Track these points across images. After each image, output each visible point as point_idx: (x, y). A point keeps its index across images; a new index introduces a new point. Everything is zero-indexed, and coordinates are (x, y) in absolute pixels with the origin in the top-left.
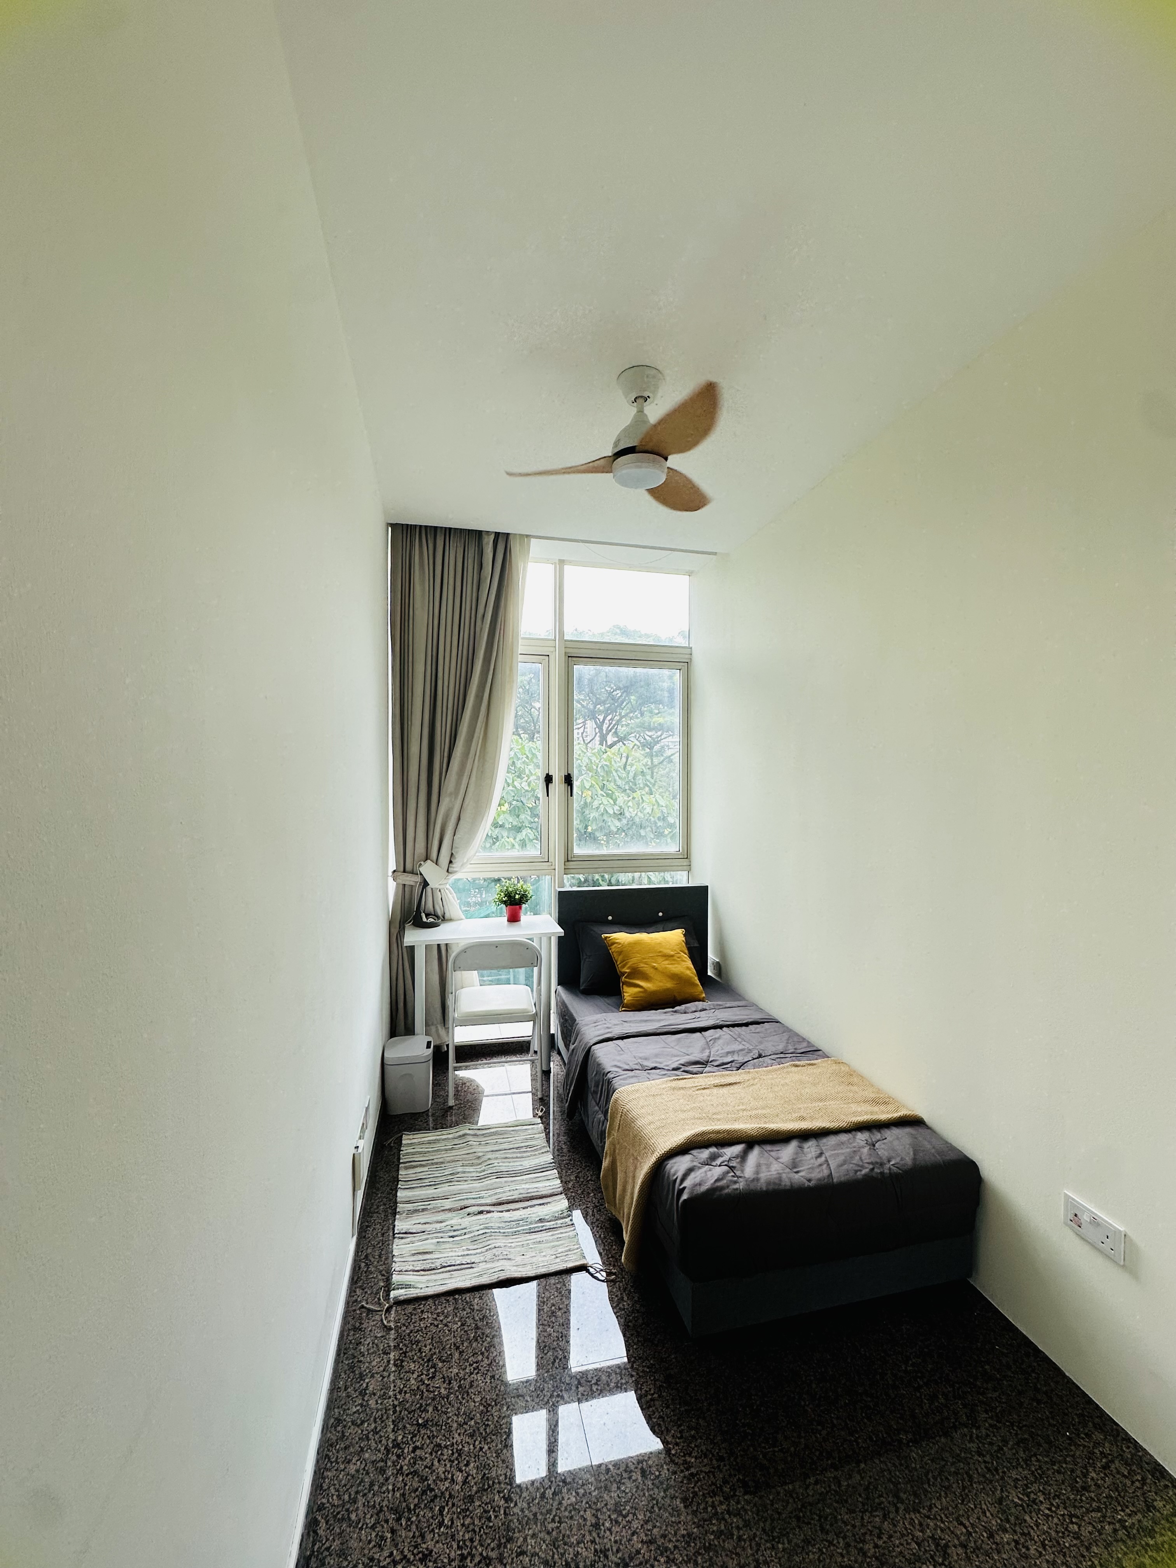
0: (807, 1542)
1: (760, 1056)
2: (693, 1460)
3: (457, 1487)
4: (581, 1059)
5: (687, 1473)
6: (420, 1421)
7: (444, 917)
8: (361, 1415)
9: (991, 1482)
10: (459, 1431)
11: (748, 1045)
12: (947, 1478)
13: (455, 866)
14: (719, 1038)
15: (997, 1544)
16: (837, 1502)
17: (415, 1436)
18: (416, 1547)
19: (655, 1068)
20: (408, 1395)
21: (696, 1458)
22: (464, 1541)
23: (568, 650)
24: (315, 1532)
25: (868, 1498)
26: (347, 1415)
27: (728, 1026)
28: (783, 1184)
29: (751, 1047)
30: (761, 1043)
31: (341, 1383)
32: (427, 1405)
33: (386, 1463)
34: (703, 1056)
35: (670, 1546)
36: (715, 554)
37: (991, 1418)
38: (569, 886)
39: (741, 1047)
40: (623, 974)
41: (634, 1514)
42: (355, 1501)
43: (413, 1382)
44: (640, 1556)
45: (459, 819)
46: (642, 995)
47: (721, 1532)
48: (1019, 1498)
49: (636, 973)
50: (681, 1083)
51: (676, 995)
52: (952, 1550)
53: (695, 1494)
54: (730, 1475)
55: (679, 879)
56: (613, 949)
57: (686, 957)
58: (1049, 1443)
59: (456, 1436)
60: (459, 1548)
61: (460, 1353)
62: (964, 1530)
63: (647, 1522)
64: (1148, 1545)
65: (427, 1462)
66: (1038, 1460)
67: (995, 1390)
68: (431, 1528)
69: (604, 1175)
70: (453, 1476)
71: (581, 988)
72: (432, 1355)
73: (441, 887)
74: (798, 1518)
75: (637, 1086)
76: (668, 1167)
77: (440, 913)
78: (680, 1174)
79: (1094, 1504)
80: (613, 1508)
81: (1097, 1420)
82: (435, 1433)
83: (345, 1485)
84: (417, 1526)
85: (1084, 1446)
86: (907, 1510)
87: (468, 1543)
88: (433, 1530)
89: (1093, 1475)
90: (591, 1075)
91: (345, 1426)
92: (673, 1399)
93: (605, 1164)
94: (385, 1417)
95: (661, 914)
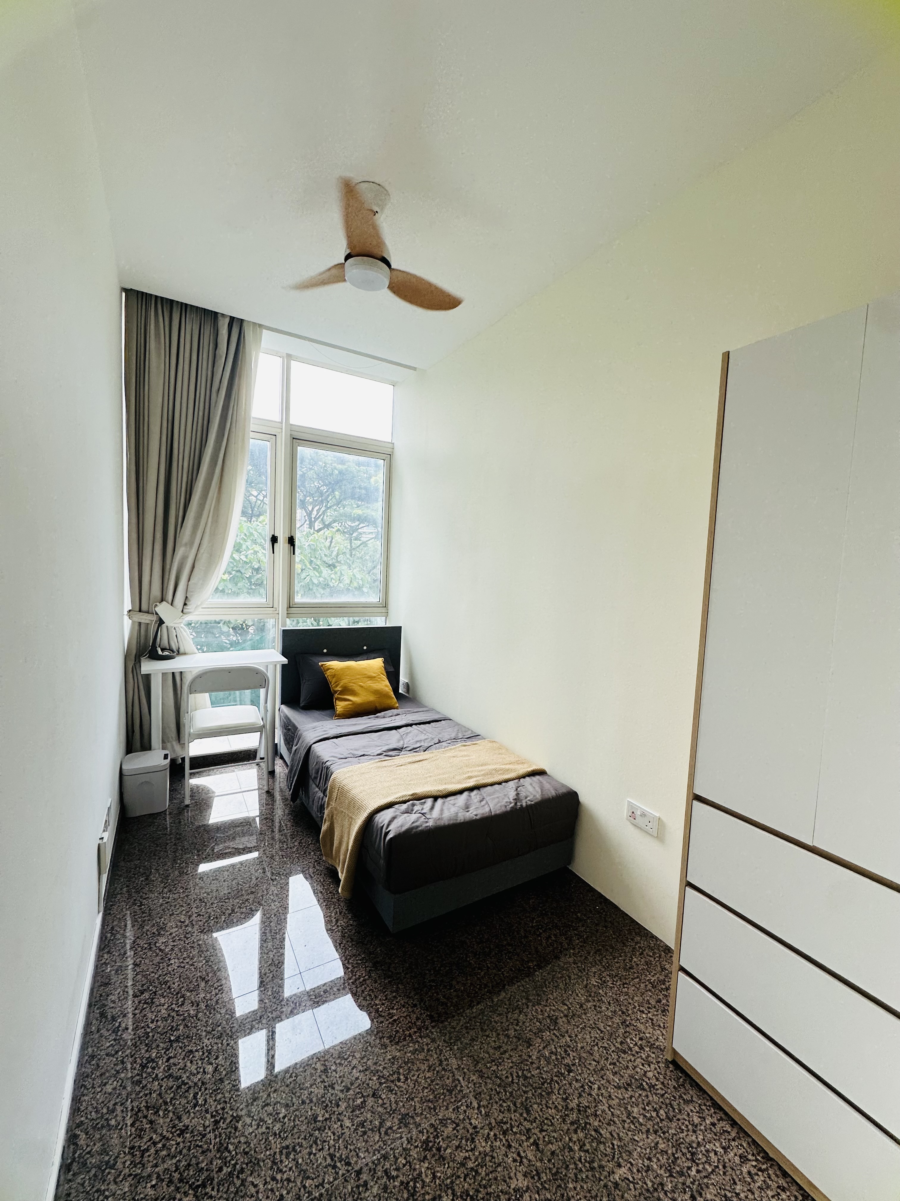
0: (473, 1040)
1: (439, 742)
2: (395, 1011)
3: (209, 1076)
4: (303, 756)
5: (391, 1020)
6: (172, 1038)
7: (178, 652)
8: (115, 1047)
9: (581, 977)
10: (208, 1037)
11: (431, 736)
12: (556, 981)
13: (190, 608)
14: (410, 733)
15: (584, 1010)
16: (491, 1012)
17: (168, 1050)
18: (174, 1127)
19: (363, 755)
20: (159, 1023)
21: (397, 1009)
22: (217, 1111)
23: (293, 433)
24: (76, 1144)
25: (510, 1005)
26: (101, 1051)
27: (416, 724)
28: (459, 819)
29: (433, 737)
30: (440, 733)
31: (93, 1028)
32: (177, 1025)
33: (142, 1076)
34: (399, 745)
35: (381, 1068)
36: (415, 369)
37: (581, 942)
38: (291, 625)
39: (426, 737)
40: (336, 692)
41: (353, 1056)
42: (113, 1111)
43: (163, 1011)
44: (359, 1081)
45: (193, 567)
46: (350, 706)
47: (416, 1050)
48: (596, 982)
49: (346, 690)
50: (385, 763)
51: (377, 705)
52: (560, 1021)
53: (397, 1032)
54: (421, 1014)
55: (379, 622)
56: (328, 674)
57: (385, 677)
58: (612, 948)
59: (206, 1041)
60: (212, 1116)
61: (206, 982)
62: (566, 1007)
63: (362, 1058)
64: (662, 989)
65: (181, 1065)
66: (607, 959)
67: (583, 926)
68: (187, 1110)
69: (323, 836)
70: (204, 1069)
71: (301, 705)
72: (180, 989)
73: (176, 626)
74: (467, 1028)
75: (350, 768)
76: (377, 819)
77: (174, 648)
78: (386, 822)
79: (636, 975)
80: (337, 1057)
81: (637, 930)
82: (187, 1044)
83: (103, 1102)
84: (174, 1112)
85: (631, 946)
86: (534, 1006)
87: (221, 1112)
88: (188, 1111)
89: (635, 960)
90: (312, 766)
91: (99, 1059)
92: (379, 977)
93: (324, 828)
94: (138, 1044)
95: (365, 648)
